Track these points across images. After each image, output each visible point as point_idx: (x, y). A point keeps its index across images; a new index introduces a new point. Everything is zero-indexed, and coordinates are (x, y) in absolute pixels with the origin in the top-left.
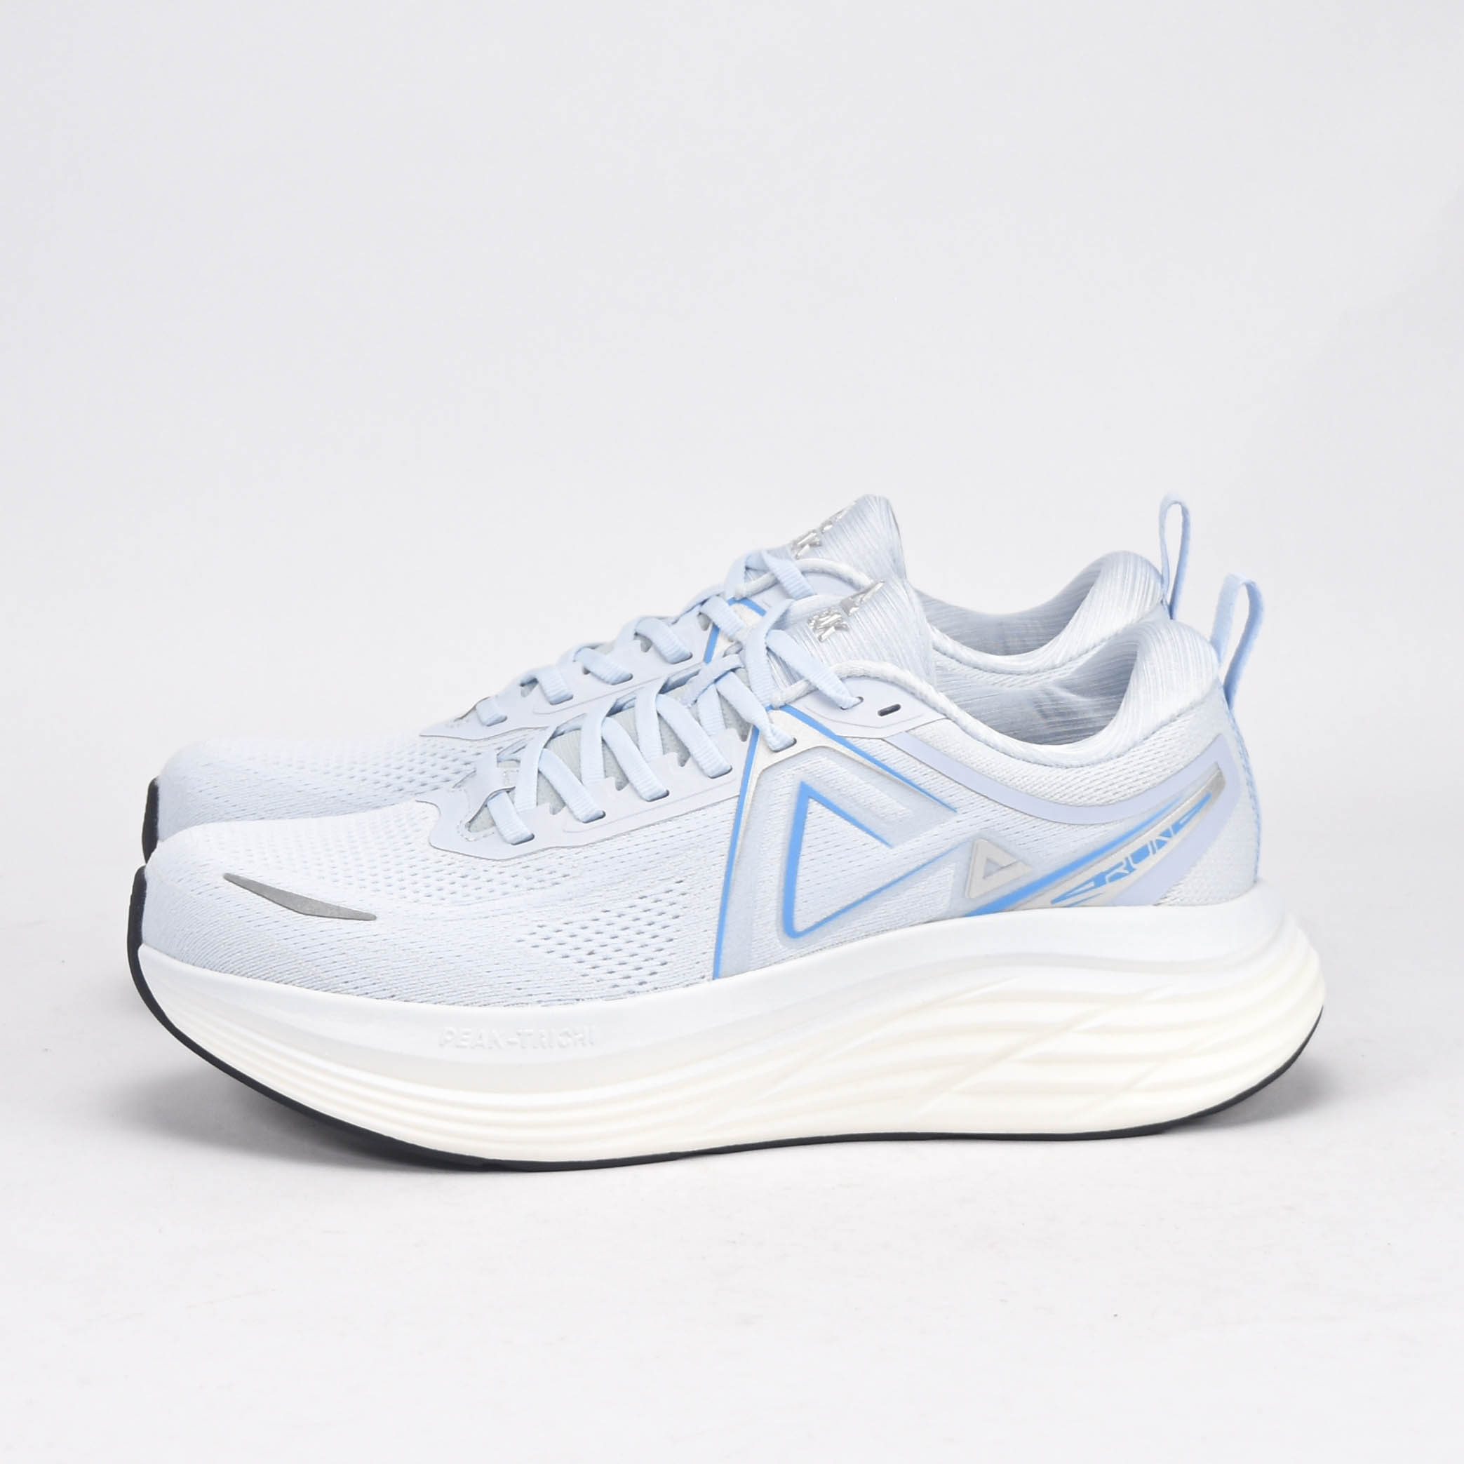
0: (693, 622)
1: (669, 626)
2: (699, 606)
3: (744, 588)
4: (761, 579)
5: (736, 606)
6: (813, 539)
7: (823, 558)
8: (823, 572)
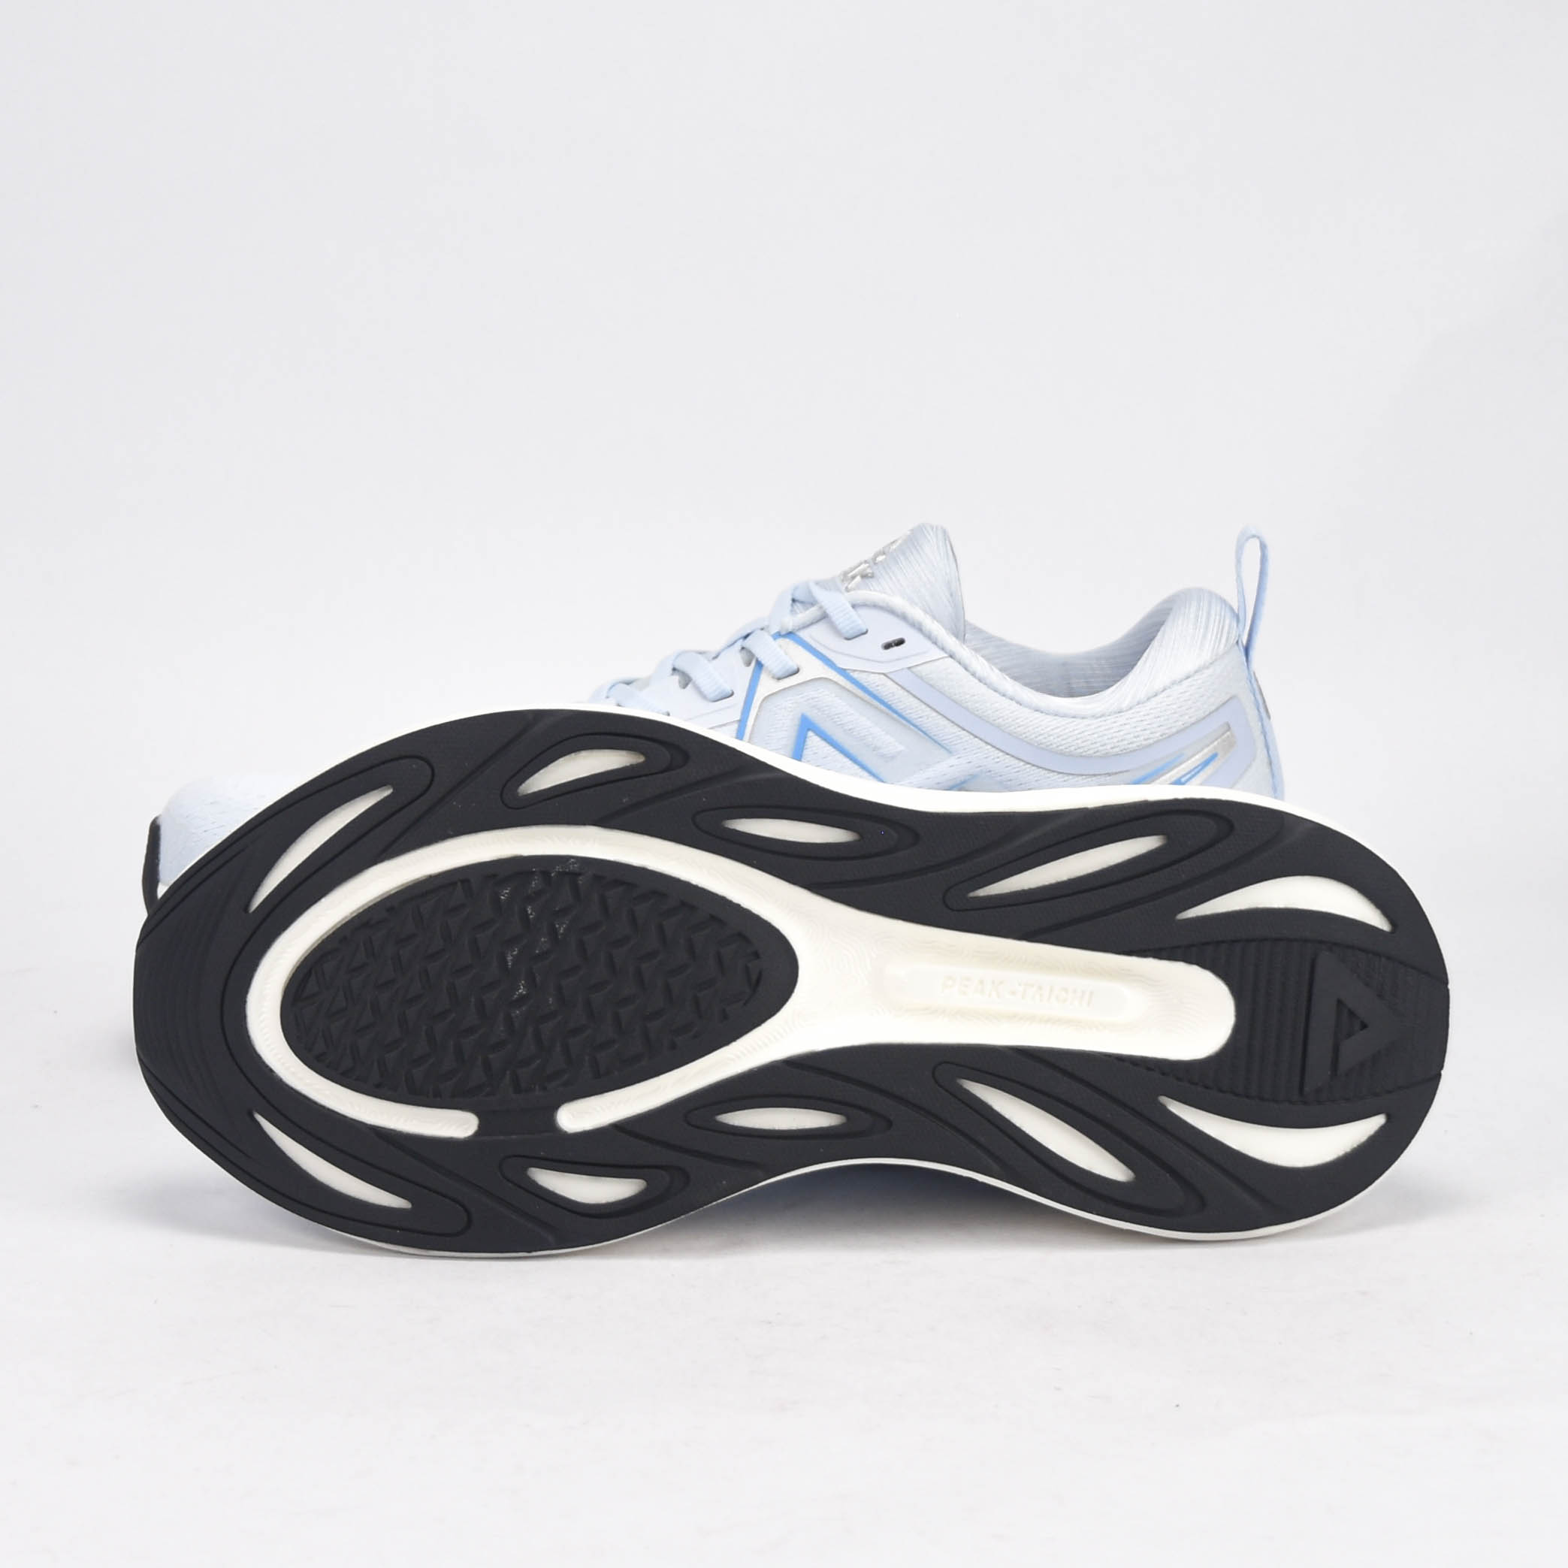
0: (735, 657)
1: (709, 661)
2: (741, 640)
3: (790, 622)
4: (807, 612)
5: (781, 641)
6: (865, 570)
7: (875, 590)
8: (875, 606)
